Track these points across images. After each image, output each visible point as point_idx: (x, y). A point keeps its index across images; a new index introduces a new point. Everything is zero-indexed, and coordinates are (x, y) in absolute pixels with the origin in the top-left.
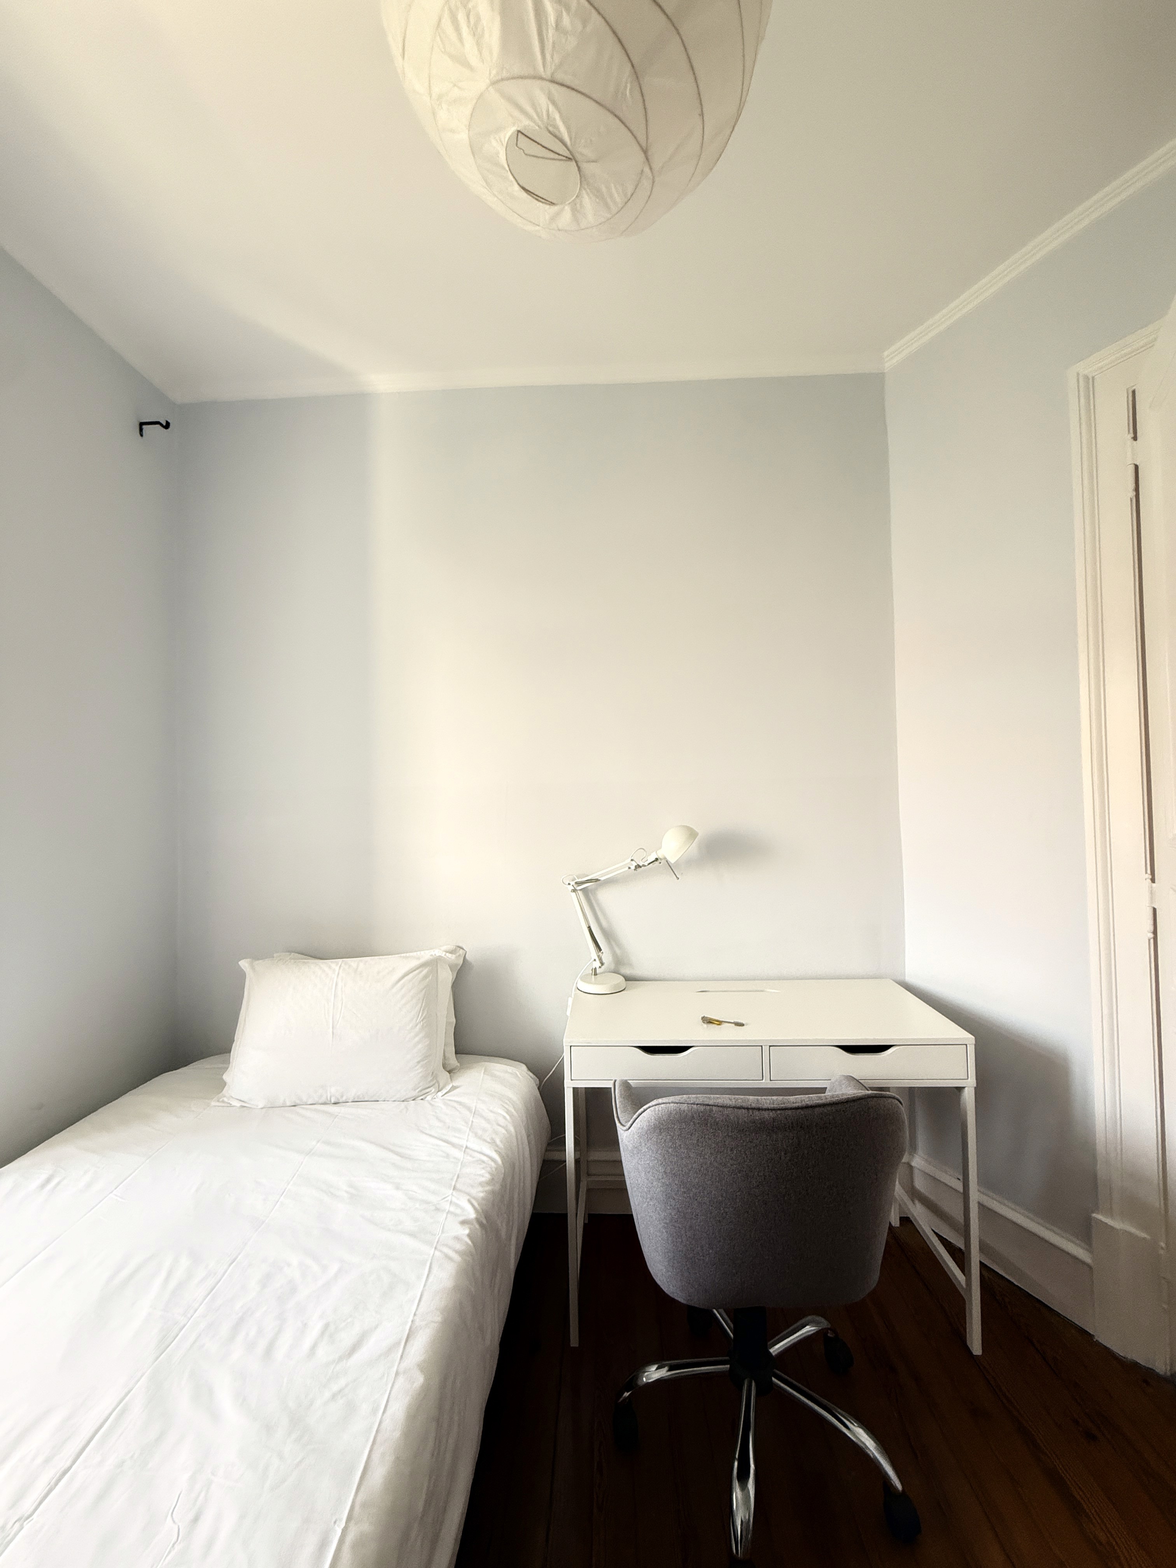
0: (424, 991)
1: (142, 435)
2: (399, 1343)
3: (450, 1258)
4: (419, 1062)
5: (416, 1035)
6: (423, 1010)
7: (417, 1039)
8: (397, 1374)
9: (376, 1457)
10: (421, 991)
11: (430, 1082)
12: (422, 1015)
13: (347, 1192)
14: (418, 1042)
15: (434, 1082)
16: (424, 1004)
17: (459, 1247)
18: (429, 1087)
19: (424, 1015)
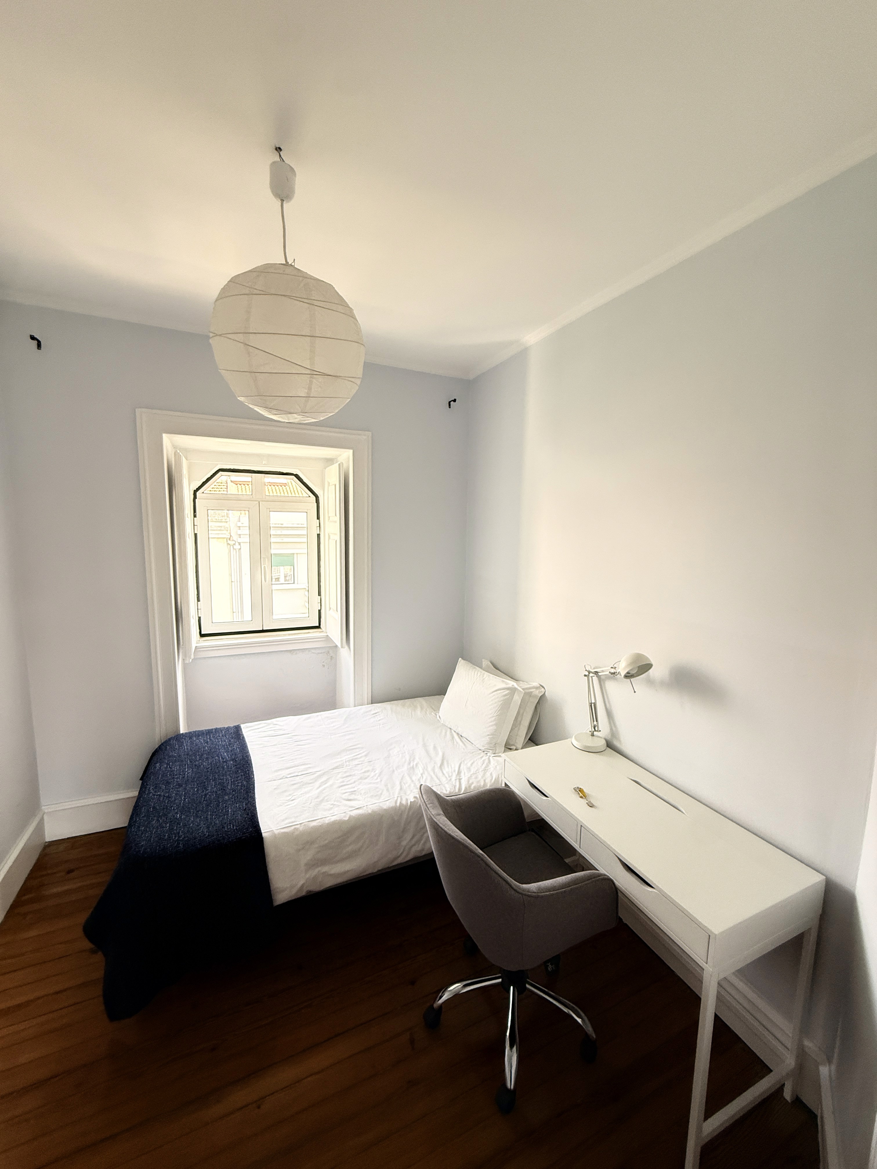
0: (501, 702)
1: (450, 408)
2: (355, 807)
3: (396, 802)
4: (488, 735)
5: (491, 722)
6: (499, 711)
7: (491, 724)
8: (345, 812)
9: (318, 821)
10: (500, 701)
11: (491, 747)
12: (497, 713)
13: (413, 765)
14: (492, 726)
15: (494, 749)
16: (499, 708)
17: (404, 802)
18: (490, 749)
19: (498, 714)
